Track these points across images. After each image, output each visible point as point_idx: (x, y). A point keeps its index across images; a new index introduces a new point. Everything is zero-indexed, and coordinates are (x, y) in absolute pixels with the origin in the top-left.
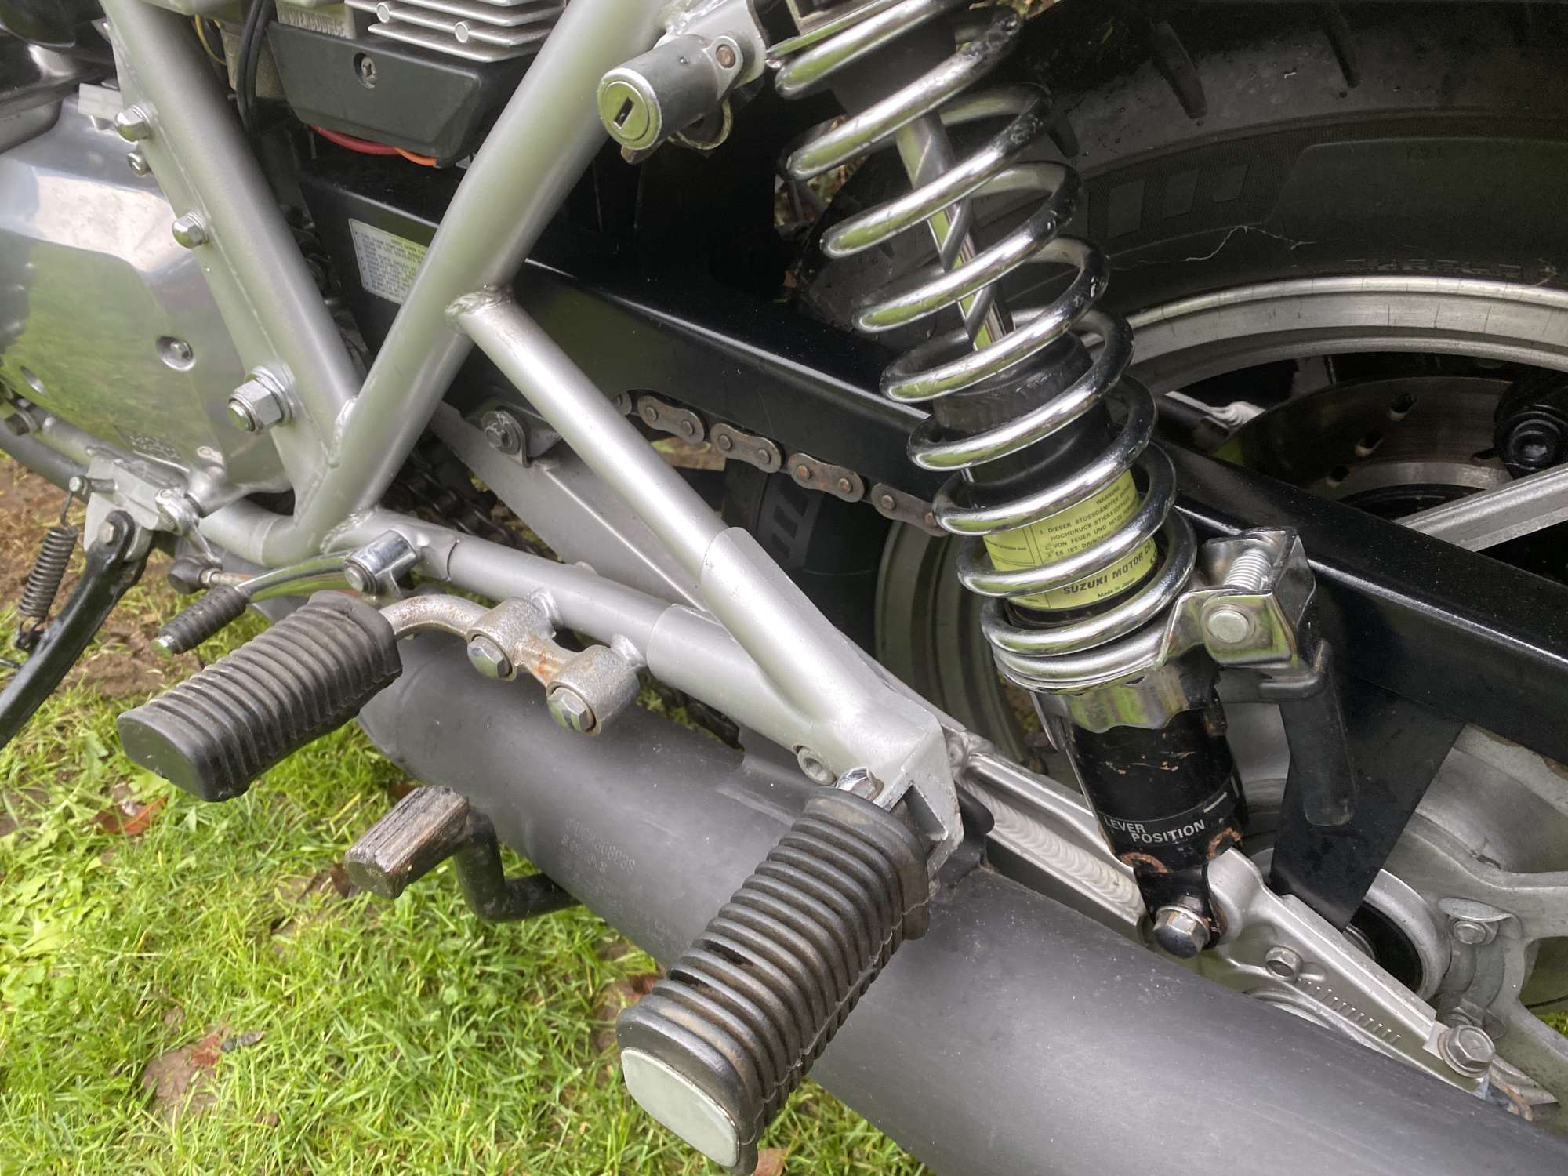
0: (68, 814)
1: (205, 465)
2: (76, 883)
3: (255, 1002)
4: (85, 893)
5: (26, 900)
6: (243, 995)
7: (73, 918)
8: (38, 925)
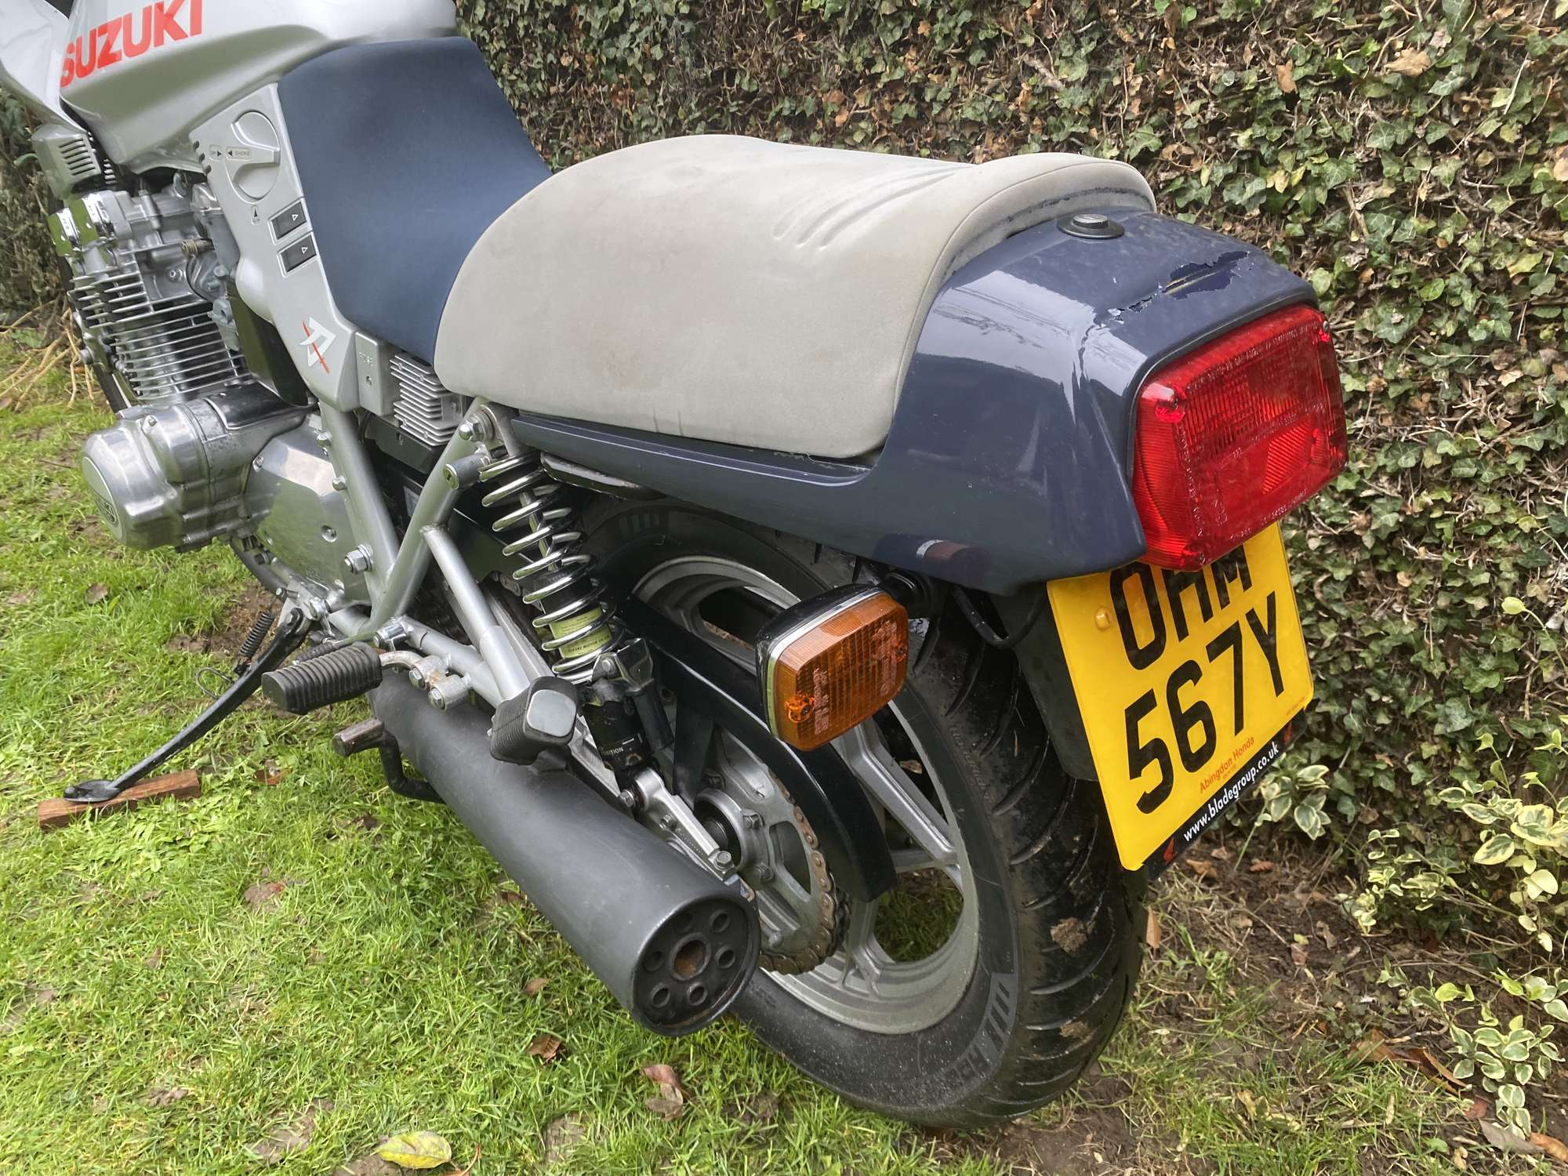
0: (241, 770)
1: (337, 588)
2: (237, 801)
3: (307, 867)
4: (240, 808)
5: (211, 806)
6: (303, 863)
7: (232, 817)
8: (214, 817)
